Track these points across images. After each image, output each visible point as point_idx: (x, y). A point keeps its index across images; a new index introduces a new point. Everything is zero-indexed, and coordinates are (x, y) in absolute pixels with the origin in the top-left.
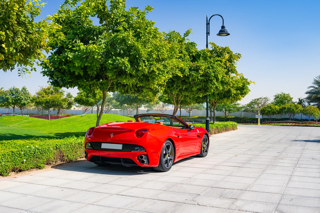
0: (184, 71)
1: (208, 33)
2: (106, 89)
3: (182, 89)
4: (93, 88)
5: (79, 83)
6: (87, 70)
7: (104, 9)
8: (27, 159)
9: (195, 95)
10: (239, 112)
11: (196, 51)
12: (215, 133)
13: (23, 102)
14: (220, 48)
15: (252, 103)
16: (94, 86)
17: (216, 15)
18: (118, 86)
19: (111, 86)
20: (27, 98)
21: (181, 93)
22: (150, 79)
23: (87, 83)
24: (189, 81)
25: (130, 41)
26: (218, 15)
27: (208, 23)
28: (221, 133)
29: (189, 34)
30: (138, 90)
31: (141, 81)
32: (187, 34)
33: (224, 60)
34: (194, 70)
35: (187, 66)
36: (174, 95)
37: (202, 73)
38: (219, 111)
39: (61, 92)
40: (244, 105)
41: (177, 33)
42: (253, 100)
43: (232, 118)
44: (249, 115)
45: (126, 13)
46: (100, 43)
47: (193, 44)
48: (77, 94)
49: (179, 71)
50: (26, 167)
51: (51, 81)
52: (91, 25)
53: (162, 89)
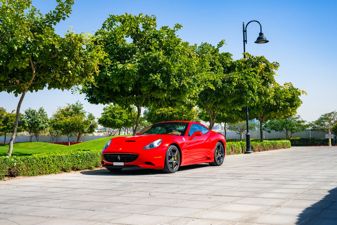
0: (217, 83)
1: (245, 41)
2: (141, 103)
3: (217, 102)
4: (129, 103)
5: (117, 99)
6: (124, 87)
7: (137, 31)
8: (82, 161)
9: (231, 108)
10: (304, 131)
11: (231, 62)
12: (259, 151)
13: (41, 126)
14: (255, 57)
15: (321, 120)
16: (130, 101)
17: (253, 21)
18: (152, 101)
19: (145, 100)
20: (44, 121)
21: (216, 106)
22: (182, 92)
23: (124, 98)
24: (223, 93)
25: (161, 60)
26: (255, 21)
27: (245, 30)
28: (267, 150)
29: (223, 45)
30: (171, 104)
31: (173, 95)
32: (221, 44)
33: (259, 71)
34: (227, 82)
35: (220, 78)
36: (209, 109)
37: (236, 84)
38: (278, 131)
39: (82, 113)
40: (311, 122)
41: (209, 44)
42: (322, 115)
43: (296, 140)
44: (318, 135)
45: (156, 32)
46: (135, 62)
47: (227, 55)
48: (102, 114)
49: (211, 84)
50: (81, 167)
51: (88, 98)
52: (126, 44)
53: (194, 102)
